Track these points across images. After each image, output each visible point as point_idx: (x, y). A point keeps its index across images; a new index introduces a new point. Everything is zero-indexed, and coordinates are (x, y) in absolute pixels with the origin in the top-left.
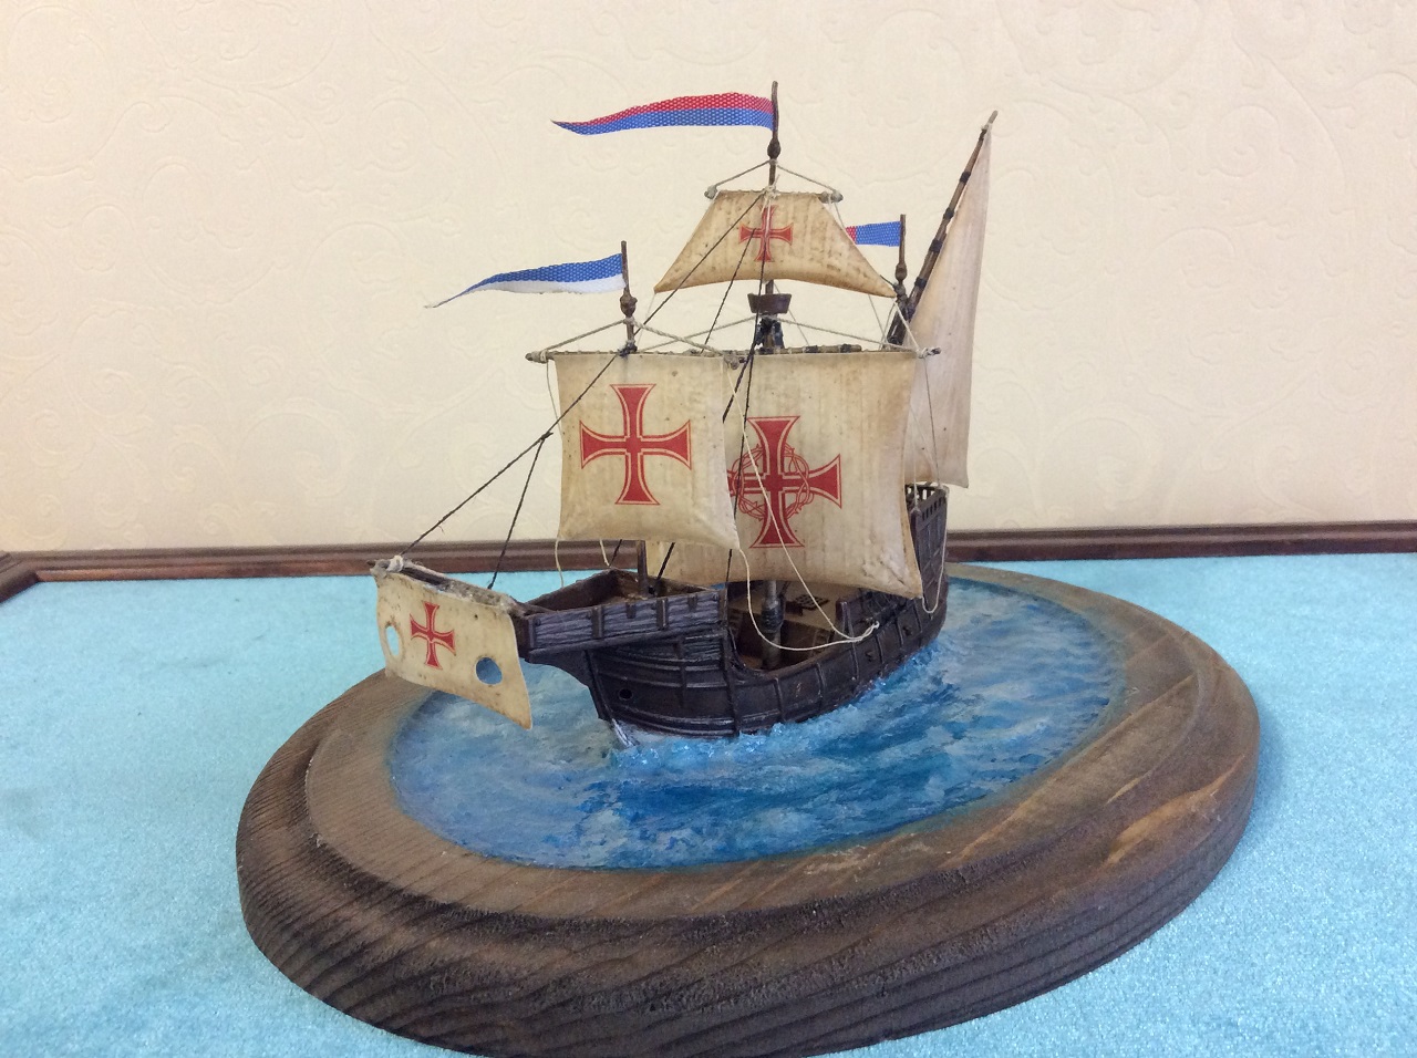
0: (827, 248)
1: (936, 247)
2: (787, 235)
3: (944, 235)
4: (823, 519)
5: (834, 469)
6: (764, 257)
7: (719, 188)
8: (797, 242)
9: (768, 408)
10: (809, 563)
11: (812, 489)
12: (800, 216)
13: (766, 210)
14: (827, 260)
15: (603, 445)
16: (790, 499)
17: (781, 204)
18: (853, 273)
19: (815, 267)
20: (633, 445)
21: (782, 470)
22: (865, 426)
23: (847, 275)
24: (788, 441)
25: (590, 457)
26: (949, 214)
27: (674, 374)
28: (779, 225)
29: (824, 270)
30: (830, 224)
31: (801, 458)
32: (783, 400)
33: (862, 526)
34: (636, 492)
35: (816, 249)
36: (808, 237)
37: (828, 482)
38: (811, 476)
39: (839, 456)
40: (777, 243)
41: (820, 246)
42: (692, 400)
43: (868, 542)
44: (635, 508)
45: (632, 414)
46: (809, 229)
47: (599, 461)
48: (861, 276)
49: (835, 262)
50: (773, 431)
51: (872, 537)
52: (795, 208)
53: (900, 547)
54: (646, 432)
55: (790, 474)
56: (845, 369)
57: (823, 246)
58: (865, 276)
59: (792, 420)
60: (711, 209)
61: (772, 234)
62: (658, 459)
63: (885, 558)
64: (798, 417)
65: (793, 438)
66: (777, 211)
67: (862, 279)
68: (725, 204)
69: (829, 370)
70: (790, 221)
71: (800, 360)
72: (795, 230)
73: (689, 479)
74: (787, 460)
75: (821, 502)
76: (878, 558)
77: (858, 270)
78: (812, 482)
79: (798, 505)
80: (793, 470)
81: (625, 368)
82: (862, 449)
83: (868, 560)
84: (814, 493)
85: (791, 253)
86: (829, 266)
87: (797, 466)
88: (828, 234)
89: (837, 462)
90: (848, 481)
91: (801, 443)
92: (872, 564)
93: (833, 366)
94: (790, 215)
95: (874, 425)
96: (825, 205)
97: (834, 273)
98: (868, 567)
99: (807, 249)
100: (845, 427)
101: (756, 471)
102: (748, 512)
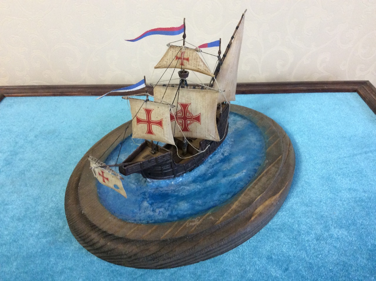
0: (198, 64)
1: (229, 46)
2: (188, 60)
3: (231, 43)
4: (196, 127)
5: (199, 116)
6: (182, 64)
7: (171, 44)
8: (190, 62)
9: (183, 101)
10: (193, 136)
11: (194, 120)
12: (191, 55)
13: (182, 53)
14: (198, 67)
15: (142, 121)
16: (189, 122)
17: (186, 51)
18: (204, 71)
19: (195, 68)
20: (149, 122)
21: (187, 115)
22: (207, 107)
23: (203, 71)
24: (188, 109)
25: (139, 123)
26: (233, 38)
27: (158, 108)
28: (186, 57)
29: (197, 69)
30: (199, 58)
31: (191, 113)
32: (187, 99)
33: (206, 128)
34: (150, 132)
35: (195, 64)
36: (193, 61)
37: (198, 119)
38: (193, 117)
39: (200, 113)
40: (185, 61)
41: (196, 63)
42: (163, 114)
43: (207, 131)
44: (150, 135)
45: (149, 115)
46: (193, 59)
47: (141, 124)
48: (206, 71)
49: (200, 67)
50: (185, 106)
51: (208, 131)
52: (190, 53)
53: (214, 132)
54: (152, 120)
56: (202, 94)
57: (197, 63)
58: (207, 71)
59: (189, 104)
60: (169, 49)
61: (184, 59)
62: (155, 126)
63: (211, 135)
64: (190, 104)
65: (189, 108)
66: (185, 53)
67: (206, 72)
68: (172, 49)
69: (198, 93)
70: (188, 56)
71: (191, 90)
72: (190, 59)
73: (163, 131)
74: (188, 114)
75: (196, 123)
76: (209, 135)
77: (205, 70)
78: (194, 119)
79: (190, 123)
80: (189, 116)
81: (146, 105)
82: (206, 112)
83: (207, 135)
84: (194, 121)
85: (189, 64)
86: (198, 68)
87: (190, 115)
88: (198, 61)
89: (200, 114)
90: (202, 119)
91: (191, 110)
92: (208, 136)
93: (199, 92)
94: (188, 55)
95: (209, 107)
96: (197, 53)
97: (199, 70)
98: (207, 136)
99: (193, 64)
100: (202, 107)
101: (181, 115)
102: (179, 124)
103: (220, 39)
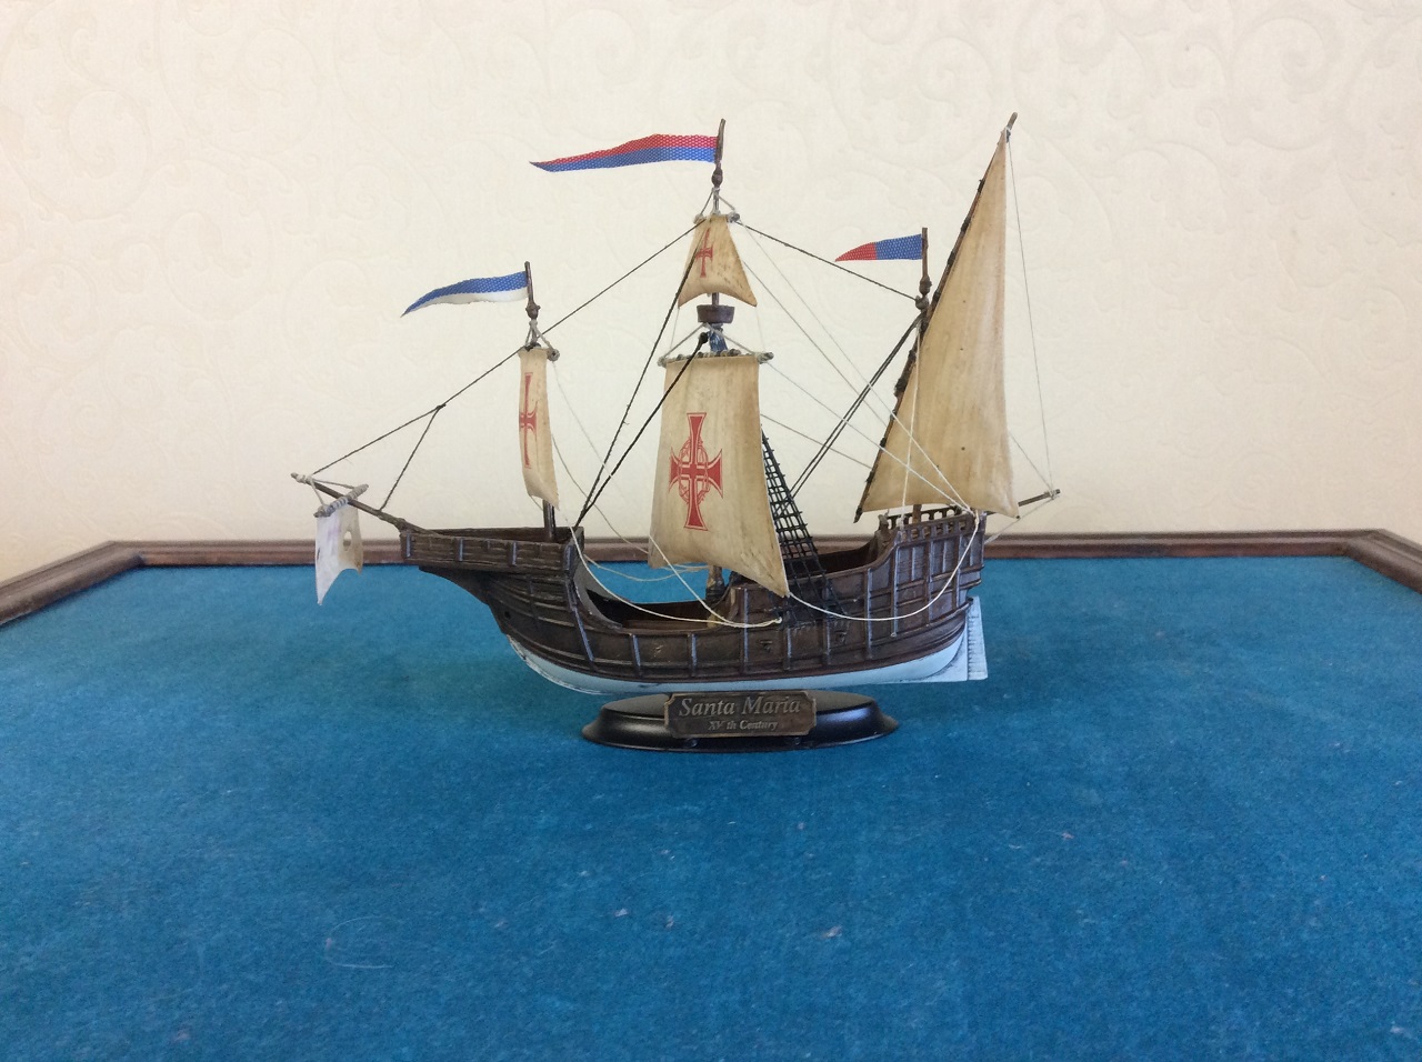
2: (712, 253)
4: (715, 506)
5: (719, 461)
6: (703, 273)
8: (714, 259)
9: (695, 405)
10: (711, 545)
11: (709, 478)
12: (718, 235)
13: (706, 232)
14: (724, 274)
16: (700, 486)
17: (717, 226)
18: (736, 285)
19: (720, 280)
21: (697, 460)
22: (734, 424)
23: (734, 287)
24: (701, 434)
26: (966, 227)
28: (710, 245)
31: (705, 450)
32: (702, 398)
35: (720, 264)
36: (719, 253)
37: (715, 473)
38: (709, 467)
39: (721, 450)
40: (708, 260)
41: (722, 262)
43: (740, 532)
46: (719, 247)
49: (727, 274)
50: (696, 425)
51: (743, 528)
52: (718, 230)
53: (767, 542)
54: (529, 410)
55: (700, 464)
56: (728, 372)
59: (703, 416)
61: (707, 252)
62: (530, 432)
63: (755, 552)
64: (705, 414)
65: (703, 432)
66: (712, 232)
69: (722, 372)
70: (714, 241)
71: (711, 362)
72: (715, 248)
74: (698, 452)
75: (713, 491)
76: (750, 550)
77: (737, 282)
78: (710, 473)
79: (703, 493)
80: (702, 461)
82: (732, 446)
84: (710, 482)
85: (712, 269)
86: (725, 279)
87: (703, 458)
88: (726, 251)
89: (720, 455)
90: (724, 472)
91: (706, 437)
94: (715, 235)
95: (738, 423)
97: (729, 286)
99: (717, 265)
100: (724, 424)
101: (688, 460)
102: (682, 496)
103: (925, 230)
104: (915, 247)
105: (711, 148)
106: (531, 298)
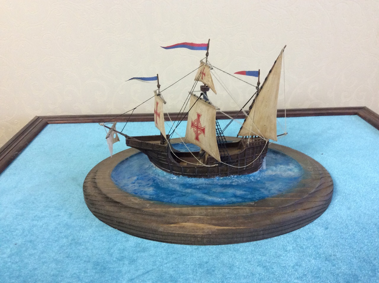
1: (266, 79)
2: (205, 75)
4: (203, 138)
6: (202, 78)
17: (206, 67)
18: (211, 86)
22: (209, 121)
24: (200, 119)
26: (270, 72)
28: (204, 72)
32: (201, 110)
33: (208, 142)
35: (207, 79)
39: (205, 126)
42: (160, 108)
45: (157, 107)
49: (209, 83)
51: (210, 146)
54: (157, 111)
62: (158, 117)
63: (213, 151)
71: (204, 103)
75: (203, 135)
81: (157, 98)
82: (208, 126)
88: (209, 77)
90: (206, 131)
92: (210, 151)
93: (207, 106)
94: (206, 70)
100: (206, 120)
101: (196, 124)
102: (194, 132)
103: (259, 70)
104: (257, 74)
105: (206, 47)
106: (158, 83)
